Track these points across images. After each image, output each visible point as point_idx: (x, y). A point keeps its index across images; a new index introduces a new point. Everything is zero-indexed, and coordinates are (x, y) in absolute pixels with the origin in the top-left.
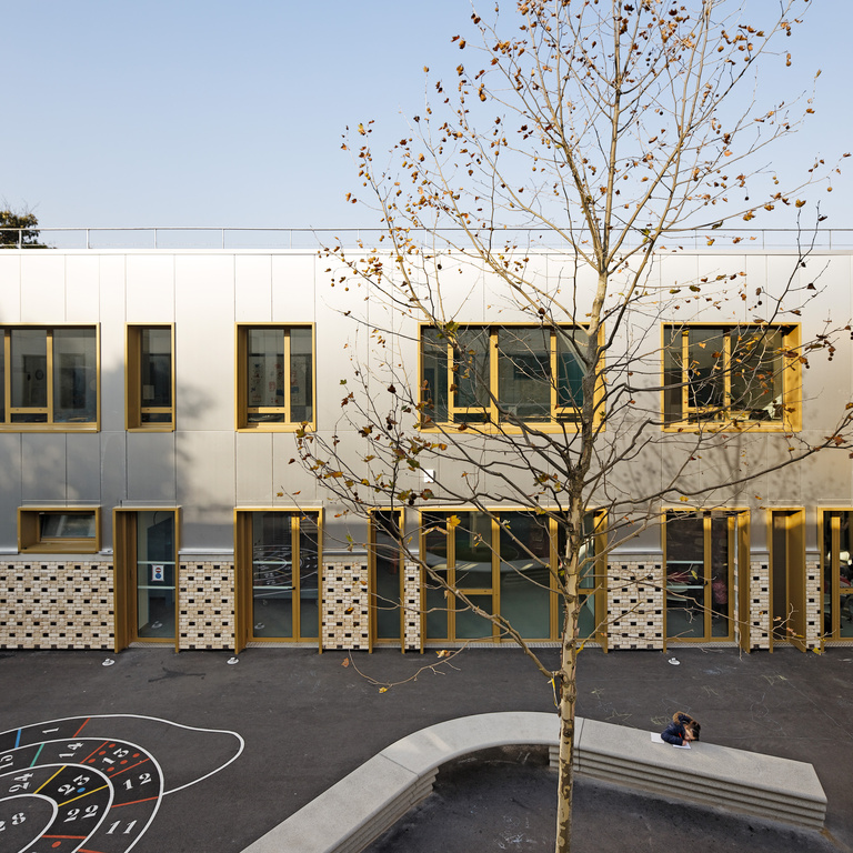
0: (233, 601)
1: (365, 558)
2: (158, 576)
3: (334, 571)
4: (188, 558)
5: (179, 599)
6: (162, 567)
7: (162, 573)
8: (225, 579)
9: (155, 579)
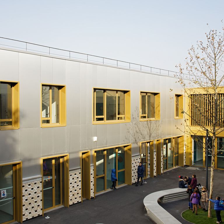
0: (41, 196)
1: (80, 169)
2: (4, 195)
3: (72, 176)
4: (25, 182)
5: (22, 200)
6: (5, 191)
7: (5, 193)
8: (38, 187)
9: (2, 196)
